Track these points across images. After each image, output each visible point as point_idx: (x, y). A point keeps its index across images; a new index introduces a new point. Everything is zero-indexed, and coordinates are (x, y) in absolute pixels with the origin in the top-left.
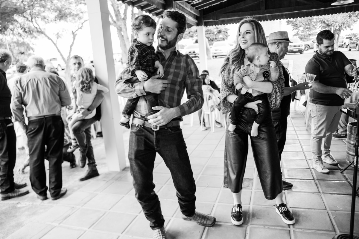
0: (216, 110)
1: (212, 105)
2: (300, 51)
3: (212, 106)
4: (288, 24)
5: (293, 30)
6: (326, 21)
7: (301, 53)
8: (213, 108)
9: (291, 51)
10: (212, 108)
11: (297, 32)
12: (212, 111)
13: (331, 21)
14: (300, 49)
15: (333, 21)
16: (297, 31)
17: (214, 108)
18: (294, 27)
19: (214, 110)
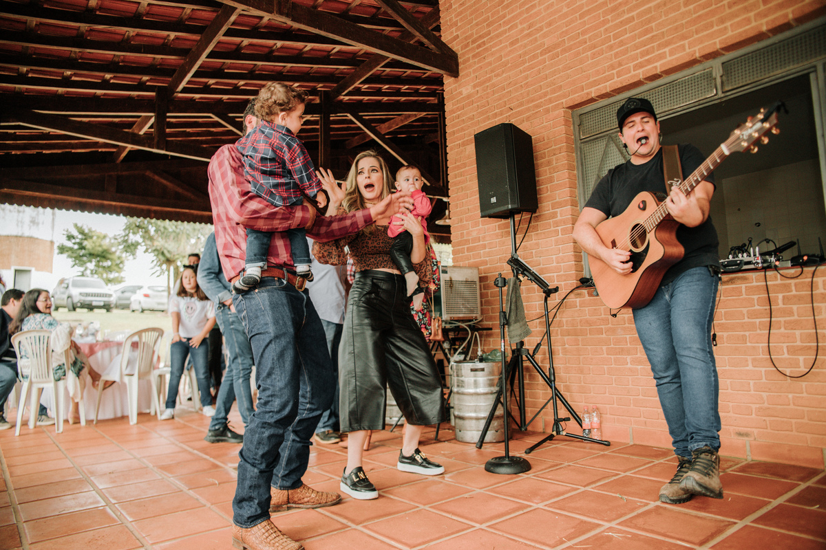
0: (71, 376)
1: (61, 363)
2: (107, 307)
3: (60, 367)
4: (62, 253)
5: (74, 266)
6: (166, 252)
7: (108, 311)
8: (63, 370)
9: (88, 305)
10: (60, 372)
11: (83, 272)
12: (59, 380)
13: (176, 253)
14: (106, 303)
15: (178, 254)
16: (82, 269)
17: (65, 371)
18: (75, 261)
19: (63, 377)
